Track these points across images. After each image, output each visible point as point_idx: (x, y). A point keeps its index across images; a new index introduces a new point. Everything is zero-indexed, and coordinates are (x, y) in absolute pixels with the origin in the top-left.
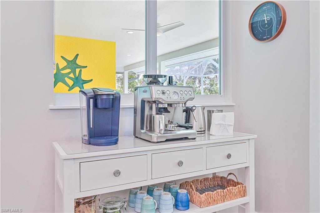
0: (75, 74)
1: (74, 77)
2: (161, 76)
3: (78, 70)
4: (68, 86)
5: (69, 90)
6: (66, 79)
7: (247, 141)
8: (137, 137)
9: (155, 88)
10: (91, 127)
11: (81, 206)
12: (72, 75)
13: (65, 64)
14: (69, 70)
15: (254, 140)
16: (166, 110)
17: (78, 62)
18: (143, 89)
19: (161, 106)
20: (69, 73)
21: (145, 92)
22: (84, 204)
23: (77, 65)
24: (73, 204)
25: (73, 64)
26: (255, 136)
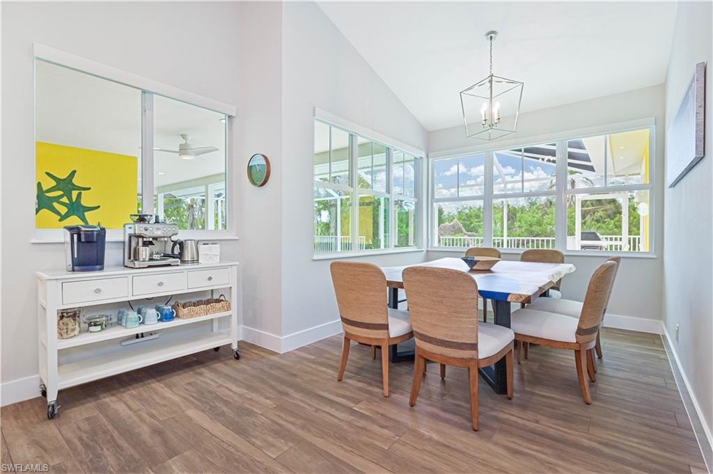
0: (70, 198)
1: (68, 202)
2: (147, 216)
3: (75, 194)
4: (58, 213)
5: (60, 220)
6: (55, 204)
7: (230, 267)
8: (126, 266)
9: (143, 225)
10: (76, 256)
11: (64, 318)
12: (65, 200)
13: (54, 183)
14: (60, 193)
15: (236, 267)
16: (151, 243)
17: (76, 181)
18: (130, 226)
19: (145, 240)
20: (62, 196)
21: (130, 228)
22: (67, 317)
23: (74, 185)
24: (56, 318)
25: (66, 185)
26: (237, 263)
